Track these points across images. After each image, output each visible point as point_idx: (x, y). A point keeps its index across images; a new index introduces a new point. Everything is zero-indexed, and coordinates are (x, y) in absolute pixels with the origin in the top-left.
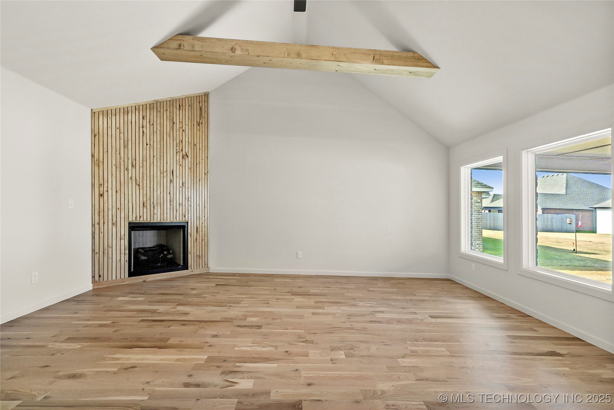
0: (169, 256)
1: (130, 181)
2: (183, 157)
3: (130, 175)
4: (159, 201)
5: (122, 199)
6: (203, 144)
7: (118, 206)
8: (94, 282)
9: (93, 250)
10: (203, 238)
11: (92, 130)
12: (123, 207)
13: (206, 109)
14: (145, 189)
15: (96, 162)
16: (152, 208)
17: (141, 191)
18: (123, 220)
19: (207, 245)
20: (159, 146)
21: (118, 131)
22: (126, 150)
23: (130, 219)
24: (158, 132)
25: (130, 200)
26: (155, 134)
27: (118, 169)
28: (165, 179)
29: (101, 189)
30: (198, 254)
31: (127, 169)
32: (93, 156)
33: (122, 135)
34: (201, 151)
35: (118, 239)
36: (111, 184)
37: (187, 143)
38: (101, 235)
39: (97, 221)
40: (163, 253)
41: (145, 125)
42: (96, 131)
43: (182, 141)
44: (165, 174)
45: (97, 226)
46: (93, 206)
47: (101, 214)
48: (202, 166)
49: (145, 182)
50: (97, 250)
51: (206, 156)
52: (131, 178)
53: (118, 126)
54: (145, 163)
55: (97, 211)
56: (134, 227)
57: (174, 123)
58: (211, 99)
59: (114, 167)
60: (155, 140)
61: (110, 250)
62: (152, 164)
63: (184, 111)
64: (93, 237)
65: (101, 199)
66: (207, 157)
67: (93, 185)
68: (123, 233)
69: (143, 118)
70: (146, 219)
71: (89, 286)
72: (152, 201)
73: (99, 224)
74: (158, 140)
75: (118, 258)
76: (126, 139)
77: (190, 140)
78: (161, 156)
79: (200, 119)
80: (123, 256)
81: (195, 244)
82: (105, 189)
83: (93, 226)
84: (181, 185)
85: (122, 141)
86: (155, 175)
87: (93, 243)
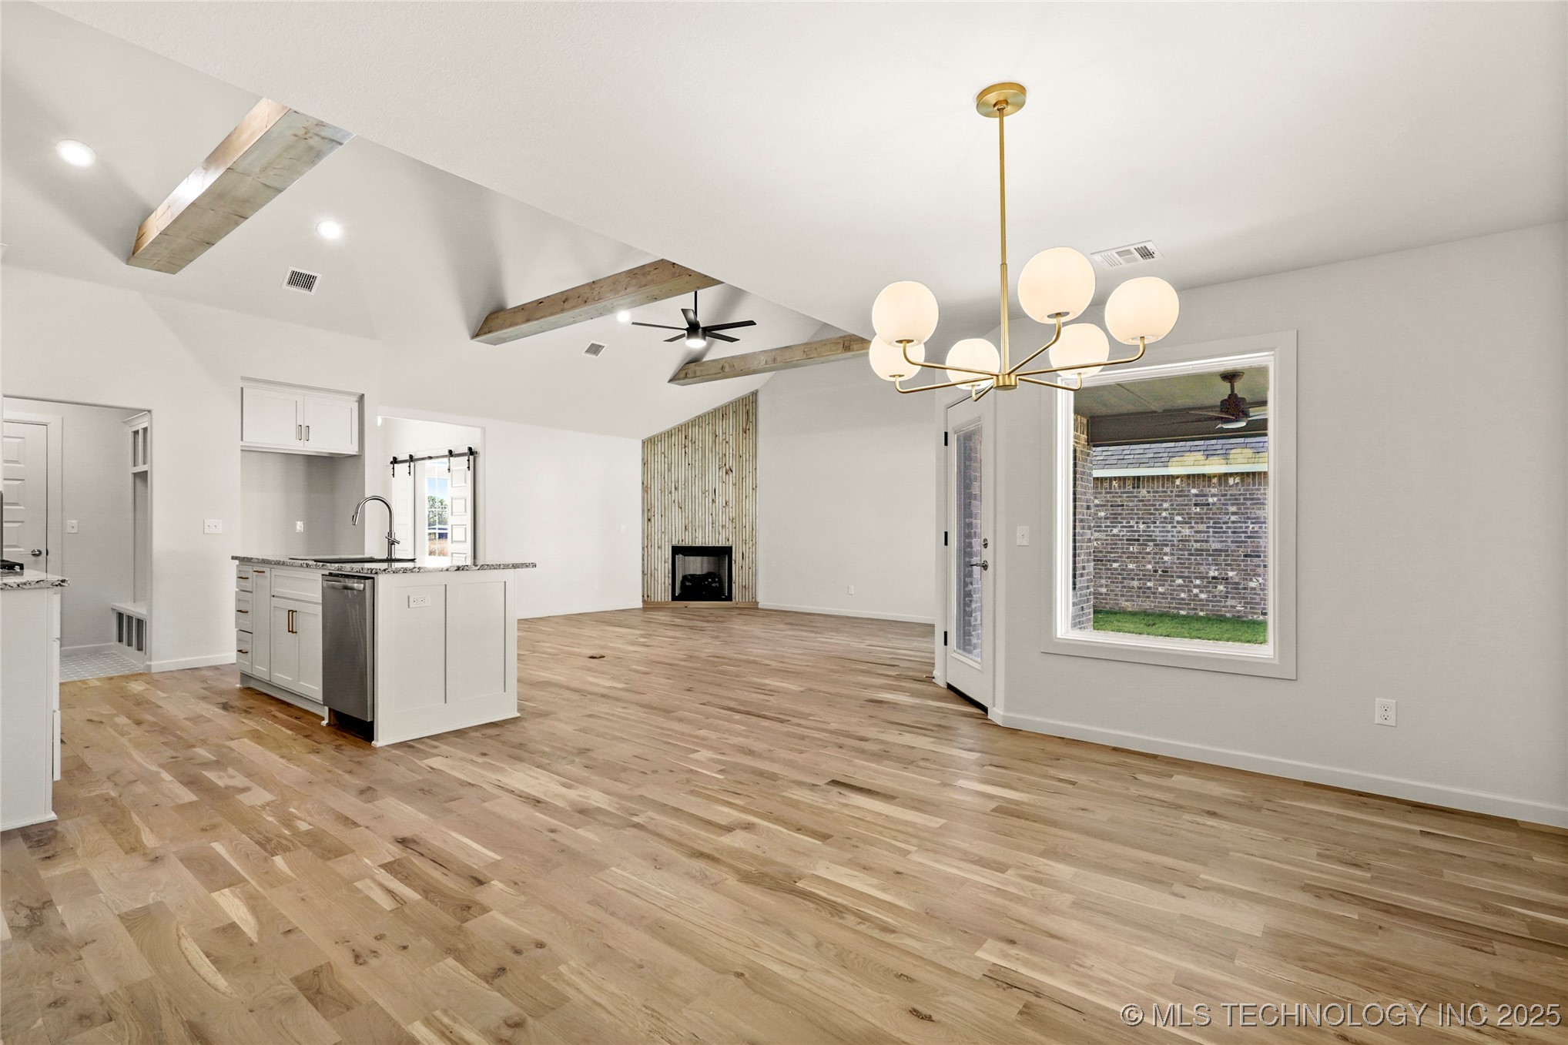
0: (714, 585)
1: (673, 504)
2: (727, 473)
3: (673, 499)
4: (700, 524)
5: (667, 523)
6: (751, 454)
7: (663, 530)
8: (644, 601)
9: (643, 572)
10: (751, 566)
11: (643, 459)
12: (667, 530)
13: (754, 411)
14: (687, 511)
15: (646, 489)
16: (694, 531)
17: (683, 514)
18: (667, 544)
19: (755, 575)
20: (700, 464)
21: (663, 455)
22: (670, 473)
23: (673, 543)
24: (700, 449)
25: (673, 524)
26: (697, 452)
27: (663, 494)
28: (707, 499)
29: (649, 514)
30: (744, 584)
31: (671, 493)
32: (643, 483)
33: (666, 459)
34: (748, 463)
35: (663, 562)
36: (657, 509)
37: (731, 455)
38: (649, 558)
39: (646, 545)
40: (708, 581)
41: (687, 444)
42: (646, 460)
43: (725, 455)
44: (707, 493)
45: (646, 549)
46: (643, 530)
47: (649, 538)
48: (749, 480)
49: (687, 504)
50: (646, 572)
51: (754, 467)
52: (674, 501)
53: (663, 451)
54: (687, 484)
55: (646, 535)
56: (677, 550)
57: (716, 436)
58: (761, 398)
59: (660, 492)
60: (697, 459)
61: (656, 572)
62: (693, 485)
63: (727, 421)
64: (643, 560)
65: (650, 524)
66: (756, 469)
67: (643, 511)
68: (667, 557)
69: (686, 438)
70: (688, 542)
71: (640, 605)
72: (694, 524)
73: (647, 547)
74: (700, 458)
75: (663, 581)
76: (670, 462)
77: (734, 452)
78: (703, 475)
79: (747, 425)
80: (667, 579)
81: (741, 572)
82: (653, 514)
83: (643, 548)
84: (724, 504)
85: (666, 465)
86: (697, 496)
87: (643, 565)
